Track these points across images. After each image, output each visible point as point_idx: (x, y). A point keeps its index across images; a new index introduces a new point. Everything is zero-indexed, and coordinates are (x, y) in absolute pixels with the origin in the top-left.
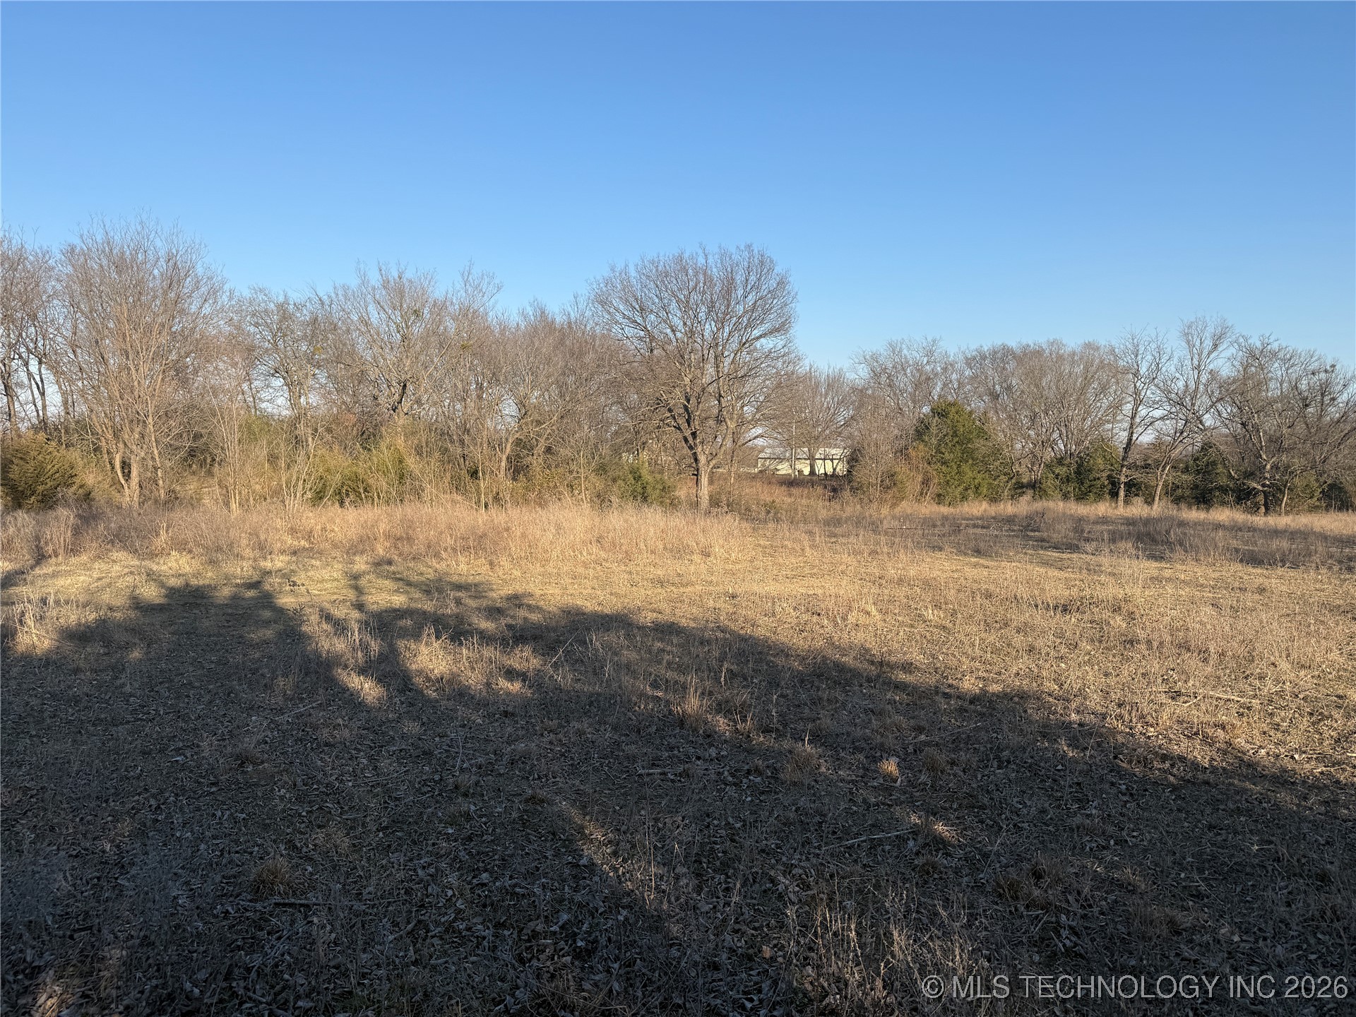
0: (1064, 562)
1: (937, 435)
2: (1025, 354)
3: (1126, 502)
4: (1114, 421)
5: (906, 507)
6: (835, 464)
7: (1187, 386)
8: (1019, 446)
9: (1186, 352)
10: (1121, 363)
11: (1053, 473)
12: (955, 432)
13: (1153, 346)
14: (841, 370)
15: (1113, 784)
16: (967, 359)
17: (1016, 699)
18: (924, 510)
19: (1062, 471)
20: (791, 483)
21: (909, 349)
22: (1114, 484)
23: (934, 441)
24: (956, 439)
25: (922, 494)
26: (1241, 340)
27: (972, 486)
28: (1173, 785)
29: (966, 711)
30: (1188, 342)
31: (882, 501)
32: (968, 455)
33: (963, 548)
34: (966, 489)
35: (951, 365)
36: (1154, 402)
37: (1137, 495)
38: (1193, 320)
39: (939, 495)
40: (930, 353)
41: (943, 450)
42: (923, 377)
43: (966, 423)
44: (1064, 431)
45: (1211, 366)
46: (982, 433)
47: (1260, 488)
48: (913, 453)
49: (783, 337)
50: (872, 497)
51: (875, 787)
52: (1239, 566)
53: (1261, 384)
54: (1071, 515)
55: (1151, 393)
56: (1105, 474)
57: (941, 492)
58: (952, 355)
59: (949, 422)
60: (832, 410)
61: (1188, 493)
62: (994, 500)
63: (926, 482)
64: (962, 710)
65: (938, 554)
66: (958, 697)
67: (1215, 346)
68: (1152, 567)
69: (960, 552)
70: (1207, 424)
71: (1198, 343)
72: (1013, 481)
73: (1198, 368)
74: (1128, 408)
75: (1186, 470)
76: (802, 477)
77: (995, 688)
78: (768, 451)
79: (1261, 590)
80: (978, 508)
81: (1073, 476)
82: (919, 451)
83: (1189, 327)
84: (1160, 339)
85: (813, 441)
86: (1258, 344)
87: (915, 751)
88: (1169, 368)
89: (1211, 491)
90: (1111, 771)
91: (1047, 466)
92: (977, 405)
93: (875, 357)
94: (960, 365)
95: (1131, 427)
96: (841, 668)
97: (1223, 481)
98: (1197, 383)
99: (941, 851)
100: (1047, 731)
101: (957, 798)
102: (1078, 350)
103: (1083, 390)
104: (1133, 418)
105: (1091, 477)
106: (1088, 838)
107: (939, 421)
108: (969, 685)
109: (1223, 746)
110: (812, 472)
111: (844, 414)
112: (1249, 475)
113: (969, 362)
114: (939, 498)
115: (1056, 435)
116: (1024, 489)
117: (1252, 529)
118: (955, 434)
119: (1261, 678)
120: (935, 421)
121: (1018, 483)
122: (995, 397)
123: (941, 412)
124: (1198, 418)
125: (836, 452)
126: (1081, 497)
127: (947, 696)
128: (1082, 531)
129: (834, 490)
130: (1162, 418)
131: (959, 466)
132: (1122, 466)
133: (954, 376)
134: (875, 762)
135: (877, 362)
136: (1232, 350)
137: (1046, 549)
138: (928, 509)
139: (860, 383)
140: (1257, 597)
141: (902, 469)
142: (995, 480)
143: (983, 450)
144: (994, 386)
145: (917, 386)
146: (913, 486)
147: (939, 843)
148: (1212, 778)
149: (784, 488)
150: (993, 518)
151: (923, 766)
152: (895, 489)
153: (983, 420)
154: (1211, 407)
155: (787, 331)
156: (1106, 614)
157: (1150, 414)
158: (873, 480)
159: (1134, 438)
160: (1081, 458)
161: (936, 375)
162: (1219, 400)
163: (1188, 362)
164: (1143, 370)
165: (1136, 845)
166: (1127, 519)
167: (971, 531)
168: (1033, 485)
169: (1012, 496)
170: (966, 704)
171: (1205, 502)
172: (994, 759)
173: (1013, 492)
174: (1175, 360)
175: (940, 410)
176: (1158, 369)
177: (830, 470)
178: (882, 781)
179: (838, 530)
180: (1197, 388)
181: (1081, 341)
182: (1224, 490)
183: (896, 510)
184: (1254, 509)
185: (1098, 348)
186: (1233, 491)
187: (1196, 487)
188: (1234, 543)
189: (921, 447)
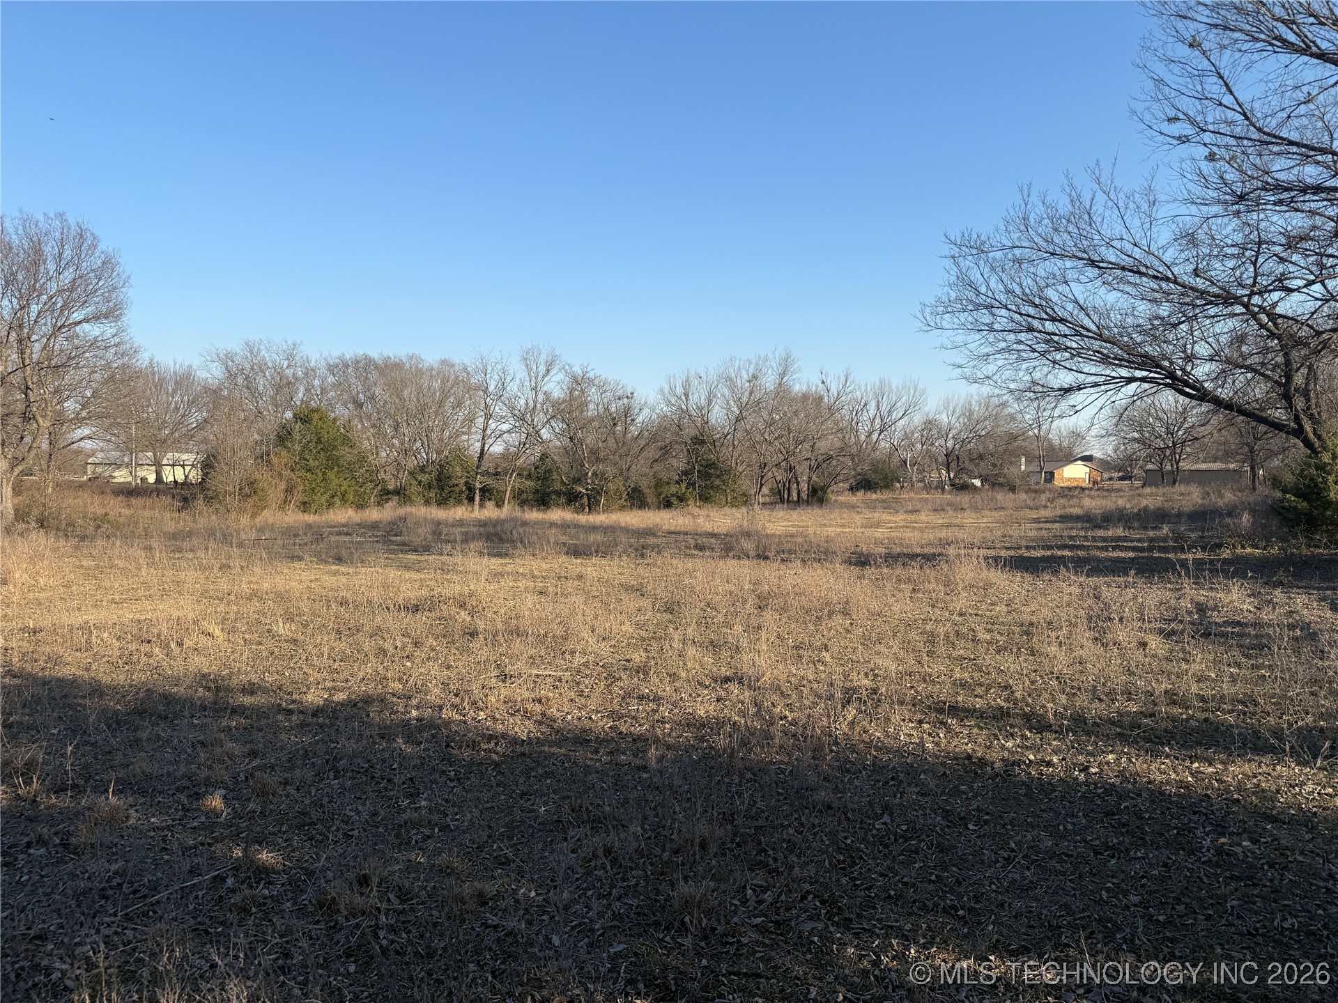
0: (421, 564)
1: (300, 441)
2: (386, 366)
3: (482, 506)
4: (469, 433)
5: (268, 516)
6: (187, 471)
7: (527, 404)
8: (384, 454)
9: (525, 375)
10: (473, 381)
11: (416, 480)
12: (319, 438)
13: (499, 367)
14: (190, 367)
15: (443, 772)
16: (330, 366)
17: (360, 705)
18: (287, 519)
19: (424, 478)
20: (129, 492)
21: (268, 351)
22: (471, 490)
23: (298, 447)
24: (320, 446)
25: (285, 502)
26: (567, 367)
27: (339, 494)
28: (495, 762)
29: (308, 725)
30: (527, 365)
31: (241, 510)
32: (333, 462)
33: (324, 557)
34: (333, 497)
35: (312, 370)
36: (502, 417)
37: (489, 499)
38: (530, 347)
39: (305, 503)
40: (290, 357)
41: (308, 457)
42: (285, 381)
43: (330, 430)
44: (425, 440)
45: (545, 388)
46: (347, 441)
47: (584, 491)
48: (275, 460)
49: (113, 324)
50: (229, 506)
51: (195, 828)
52: (563, 559)
53: (583, 405)
54: (432, 520)
55: (499, 409)
56: (462, 481)
57: (306, 499)
58: (314, 360)
59: (312, 428)
60: (181, 411)
61: (531, 497)
62: (360, 507)
63: (289, 490)
64: (302, 725)
65: (297, 565)
66: (301, 712)
67: (548, 371)
68: (495, 562)
69: (322, 561)
70: (544, 438)
71: (534, 368)
72: (379, 488)
73: (535, 389)
74: (480, 421)
75: (529, 477)
76: (145, 485)
77: (340, 697)
78: (100, 455)
79: (580, 577)
80: (343, 515)
81: (435, 482)
82: (281, 458)
83: (527, 353)
84: (504, 361)
85: (158, 444)
86: (580, 372)
87: (247, 778)
88: (513, 388)
89: (549, 495)
90: (442, 760)
91: (410, 473)
92: (342, 412)
93: (229, 356)
94: (322, 371)
95: (483, 439)
96: (168, 699)
97: (557, 486)
98: (535, 401)
99: (263, 882)
100: (385, 734)
101: (287, 820)
102: (435, 366)
103: (441, 404)
104: (484, 430)
105: (451, 483)
106: (415, 831)
107: (302, 427)
108: (314, 697)
109: (539, 717)
110: (159, 479)
111: (195, 417)
112: (577, 481)
113: (331, 369)
114: (305, 506)
115: (418, 444)
116: (390, 496)
117: (577, 526)
118: (319, 441)
119: (573, 653)
120: (297, 427)
121: (383, 490)
122: (359, 405)
123: (304, 418)
124: (537, 432)
125: (188, 458)
126: (442, 503)
127: (289, 712)
128: (440, 534)
129: (185, 500)
130: (508, 432)
131: (324, 474)
132: (477, 474)
133: (317, 382)
134: (198, 799)
135: (232, 361)
136: (561, 376)
137: (406, 552)
138: (294, 517)
139: (213, 383)
140: (576, 583)
141: (263, 477)
142: (361, 487)
143: (349, 458)
144: (357, 395)
145: (278, 389)
146: (276, 493)
147: (263, 873)
148: (526, 749)
149: (120, 498)
150: (359, 524)
151: (253, 793)
152: (256, 498)
153: (348, 428)
154: (547, 422)
155: (117, 319)
156: (453, 610)
157: (499, 428)
158: (231, 488)
159: (486, 449)
160: (440, 466)
161: (297, 379)
162: (553, 417)
163: (527, 383)
164: (491, 388)
165: (457, 828)
166: (480, 521)
167: (333, 538)
168: (397, 492)
169: (379, 503)
170: (309, 719)
171: (544, 505)
172: (329, 771)
173: (379, 499)
174: (517, 380)
175: (302, 416)
176: (504, 388)
177: (180, 477)
178: (203, 819)
179: (185, 545)
180: (535, 406)
181: (437, 358)
182: (558, 493)
183: (257, 520)
184: (580, 510)
185: (453, 366)
186: (565, 494)
187: (537, 491)
188: (564, 539)
189: (284, 453)
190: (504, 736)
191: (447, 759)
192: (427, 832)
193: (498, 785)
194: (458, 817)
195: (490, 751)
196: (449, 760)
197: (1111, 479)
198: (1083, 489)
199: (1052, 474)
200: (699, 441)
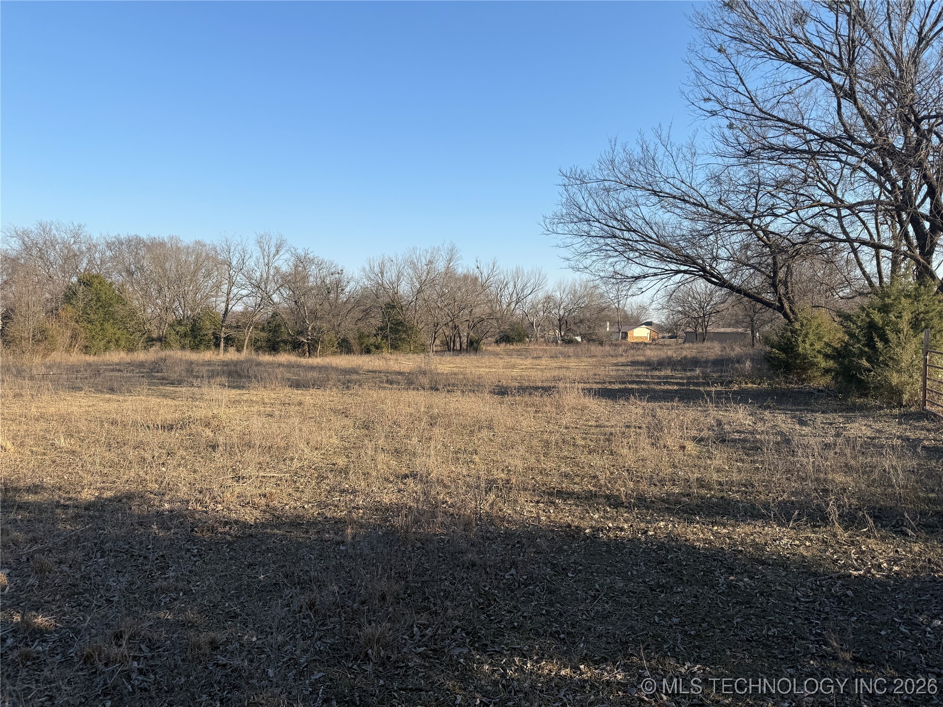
0: (176, 394)
1: (83, 299)
2: (153, 244)
3: (225, 350)
4: (217, 296)
5: (56, 356)
7: (262, 276)
8: (149, 311)
9: (259, 254)
10: (220, 257)
11: (175, 330)
12: (98, 298)
13: (240, 248)
15: (188, 550)
16: (107, 243)
17: (124, 500)
18: (71, 359)
19: (181, 329)
21: (57, 230)
22: (217, 339)
23: (81, 304)
24: (99, 304)
25: (71, 346)
26: (292, 249)
27: (113, 340)
28: (229, 542)
29: (81, 517)
30: (261, 247)
31: (34, 352)
32: (109, 316)
33: (100, 388)
34: (109, 342)
35: (95, 246)
36: (242, 285)
37: (231, 346)
38: (262, 233)
39: (86, 347)
40: (76, 236)
41: (89, 312)
42: (71, 254)
43: (107, 292)
44: (182, 301)
45: (276, 264)
46: (121, 300)
47: (305, 341)
48: (62, 314)
50: (24, 349)
52: (287, 390)
53: (305, 278)
54: (186, 360)
55: (239, 279)
56: (211, 332)
57: (87, 344)
58: (95, 238)
59: (93, 290)
61: (264, 344)
62: (130, 350)
63: (74, 337)
64: (76, 517)
65: (78, 394)
66: (76, 507)
67: (277, 251)
68: (234, 393)
69: (98, 391)
70: (275, 301)
71: (267, 249)
72: (146, 336)
73: (268, 264)
74: (225, 287)
75: (263, 329)
77: (108, 494)
79: (300, 404)
80: (117, 356)
81: (189, 333)
82: (68, 312)
83: (261, 238)
84: (244, 243)
86: (303, 254)
87: (28, 559)
88: (250, 263)
89: (278, 343)
90: (188, 541)
91: (170, 325)
92: (117, 278)
93: (26, 233)
94: (102, 247)
95: (227, 301)
97: (285, 337)
98: (268, 273)
99: (37, 640)
100: (143, 522)
101: (61, 591)
102: (191, 245)
103: (195, 272)
104: (228, 294)
105: (202, 334)
106: (164, 596)
107: (85, 289)
108: (87, 495)
109: (264, 508)
112: (300, 333)
113: (109, 246)
114: (86, 349)
115: (177, 304)
116: (154, 342)
117: (299, 366)
118: (98, 300)
119: (292, 459)
120: (81, 289)
121: (149, 337)
122: (130, 273)
123: (86, 282)
124: (269, 296)
126: (195, 348)
127: (66, 507)
128: (192, 371)
130: (247, 296)
131: (102, 325)
132: (222, 326)
133: (97, 255)
135: (28, 237)
136: (288, 256)
137: (165, 385)
138: (77, 357)
139: (12, 254)
140: (297, 408)
141: (53, 326)
142: (131, 335)
143: (122, 313)
144: (130, 265)
145: (66, 259)
146: (63, 339)
147: (37, 634)
148: (253, 531)
150: (129, 363)
151: (32, 571)
152: (46, 343)
153: (121, 291)
154: (277, 289)
156: (200, 429)
157: (240, 292)
158: (26, 335)
159: (229, 308)
160: (194, 320)
161: (82, 253)
162: (281, 286)
163: (261, 260)
164: (234, 263)
165: (197, 591)
166: (224, 362)
167: (108, 374)
168: (160, 339)
169: (145, 347)
170: (83, 512)
171: (274, 350)
172: (97, 551)
173: (145, 345)
174: (254, 257)
175: (85, 280)
176: (244, 263)
180: (268, 277)
181: (193, 240)
182: (285, 342)
183: (47, 360)
184: (302, 354)
185: (205, 245)
186: (291, 343)
187: (269, 340)
188: (289, 375)
189: (70, 308)
190: (236, 522)
191: (191, 540)
192: (174, 596)
193: (231, 559)
194: (198, 583)
195: (225, 533)
196: (193, 541)
197: (663, 338)
198: (646, 344)
199: (626, 334)
200: (391, 306)
